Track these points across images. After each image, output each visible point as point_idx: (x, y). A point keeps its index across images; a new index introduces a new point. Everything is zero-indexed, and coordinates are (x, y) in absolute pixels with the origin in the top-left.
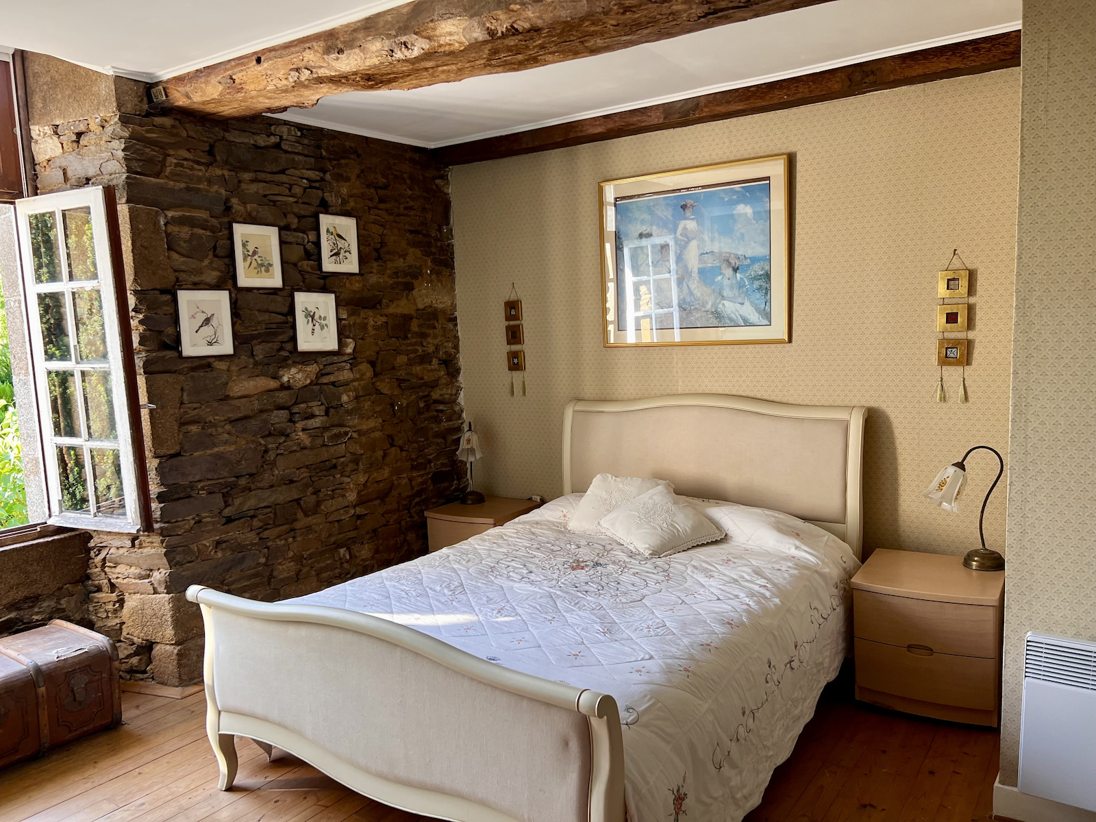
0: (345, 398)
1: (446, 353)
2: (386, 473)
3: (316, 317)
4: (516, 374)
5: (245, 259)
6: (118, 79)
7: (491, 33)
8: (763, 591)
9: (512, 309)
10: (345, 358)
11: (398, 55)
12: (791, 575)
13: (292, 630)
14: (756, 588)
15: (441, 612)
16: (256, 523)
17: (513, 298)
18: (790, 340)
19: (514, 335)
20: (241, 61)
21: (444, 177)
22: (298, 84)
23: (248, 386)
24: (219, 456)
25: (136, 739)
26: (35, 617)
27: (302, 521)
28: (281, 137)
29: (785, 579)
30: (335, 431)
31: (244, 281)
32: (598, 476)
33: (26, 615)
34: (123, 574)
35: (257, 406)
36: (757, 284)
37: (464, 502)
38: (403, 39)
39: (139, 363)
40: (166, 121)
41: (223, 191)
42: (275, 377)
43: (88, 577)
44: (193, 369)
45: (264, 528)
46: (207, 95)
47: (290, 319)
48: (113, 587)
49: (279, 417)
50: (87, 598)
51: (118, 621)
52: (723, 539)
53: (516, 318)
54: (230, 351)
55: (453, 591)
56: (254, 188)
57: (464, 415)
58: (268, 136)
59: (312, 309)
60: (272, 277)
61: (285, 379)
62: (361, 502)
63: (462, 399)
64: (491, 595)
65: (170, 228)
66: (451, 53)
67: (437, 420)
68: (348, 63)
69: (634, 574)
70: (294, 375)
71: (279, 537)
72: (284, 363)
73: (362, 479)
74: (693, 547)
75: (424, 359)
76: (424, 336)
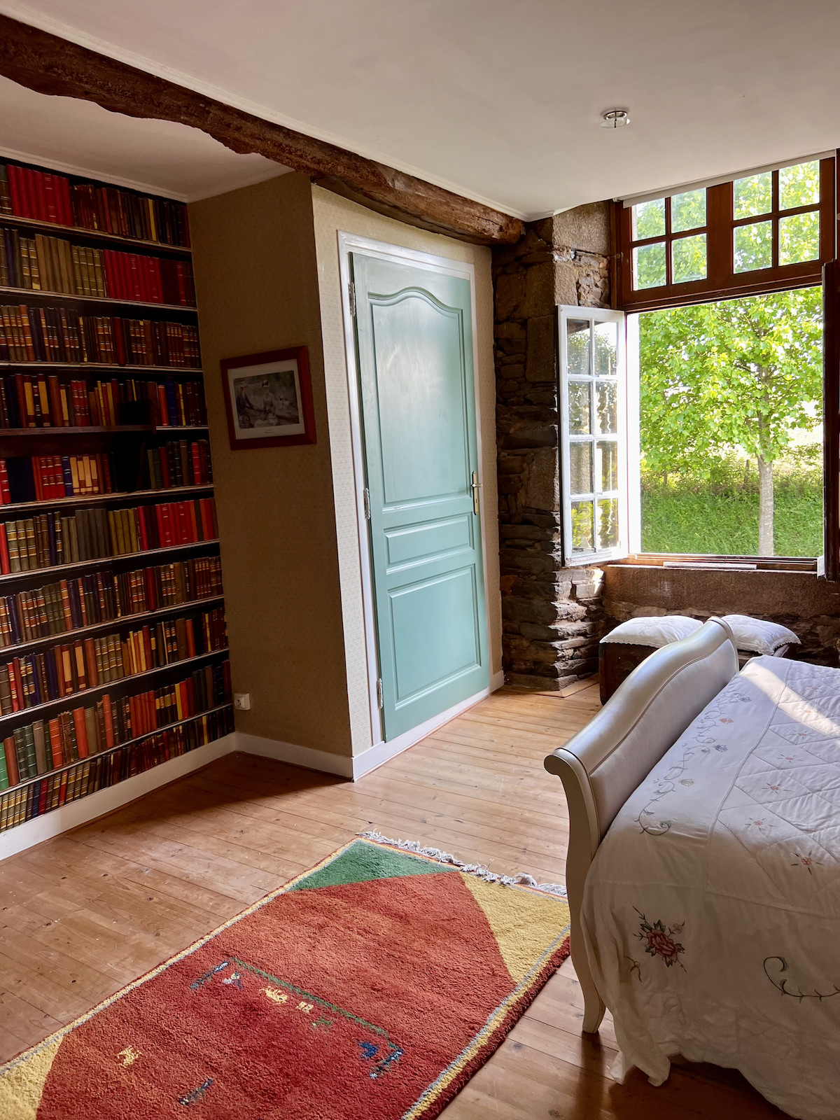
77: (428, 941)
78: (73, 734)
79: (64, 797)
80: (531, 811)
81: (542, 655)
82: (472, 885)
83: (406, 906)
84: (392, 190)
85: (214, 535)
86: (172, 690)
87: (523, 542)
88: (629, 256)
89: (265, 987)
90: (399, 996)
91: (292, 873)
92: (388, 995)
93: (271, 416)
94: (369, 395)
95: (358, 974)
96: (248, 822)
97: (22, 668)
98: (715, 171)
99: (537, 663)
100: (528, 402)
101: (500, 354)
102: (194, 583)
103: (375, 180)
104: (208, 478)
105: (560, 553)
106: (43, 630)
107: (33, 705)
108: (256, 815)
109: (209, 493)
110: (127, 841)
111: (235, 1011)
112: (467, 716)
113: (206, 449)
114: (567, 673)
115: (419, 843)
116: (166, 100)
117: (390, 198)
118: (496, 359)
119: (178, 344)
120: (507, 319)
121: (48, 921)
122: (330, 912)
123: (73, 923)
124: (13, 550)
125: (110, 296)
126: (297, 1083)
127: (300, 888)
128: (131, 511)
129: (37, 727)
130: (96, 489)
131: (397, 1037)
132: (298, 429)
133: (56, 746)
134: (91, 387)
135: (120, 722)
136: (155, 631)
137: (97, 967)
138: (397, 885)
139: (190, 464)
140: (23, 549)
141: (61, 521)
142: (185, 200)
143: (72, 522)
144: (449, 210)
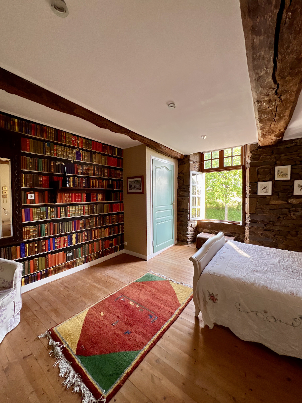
5: (278, 174)
6: (250, 145)
16: (274, 233)
23: (276, 202)
24: (265, 216)
31: (277, 178)
35: (278, 207)
39: (248, 196)
41: (274, 160)
42: (286, 201)
43: (245, 233)
45: (276, 235)
47: (292, 187)
49: (285, 210)
54: (271, 194)
56: (284, 157)
58: (292, 144)
59: (301, 184)
61: (290, 202)
65: (259, 170)
70: (293, 201)
71: (281, 238)
72: (290, 198)
77: (162, 294)
78: (94, 247)
79: (91, 260)
80: (183, 269)
81: (185, 238)
82: (171, 283)
83: (157, 287)
84: (161, 148)
85: (123, 210)
86: (113, 240)
87: (182, 215)
88: (204, 162)
89: (130, 301)
90: (157, 306)
91: (135, 278)
92: (154, 305)
93: (135, 188)
94: (154, 185)
95: (148, 301)
96: (126, 267)
97: (85, 234)
98: (221, 148)
99: (184, 239)
100: (184, 188)
101: (179, 179)
102: (118, 219)
103: (158, 146)
104: (123, 199)
105: (189, 218)
106: (90, 226)
107: (87, 241)
108: (128, 266)
109: (123, 202)
110: (102, 269)
111: (123, 306)
112: (169, 249)
113: (123, 194)
114: (189, 242)
115: (160, 274)
116: (122, 130)
117: (161, 150)
118: (178, 180)
119: (119, 174)
120: (180, 173)
121: (87, 284)
122: (143, 287)
123: (91, 285)
124: (86, 211)
125: (108, 165)
126: (136, 322)
127: (137, 282)
128: (108, 205)
129: (87, 245)
130: (102, 200)
131: (157, 315)
132: (141, 191)
133: (90, 249)
134: (103, 181)
135: (103, 245)
136: (111, 228)
137: (96, 295)
138: (156, 282)
139: (120, 196)
140: (88, 211)
141: (95, 206)
142: (123, 149)
143: (97, 206)
144: (171, 152)
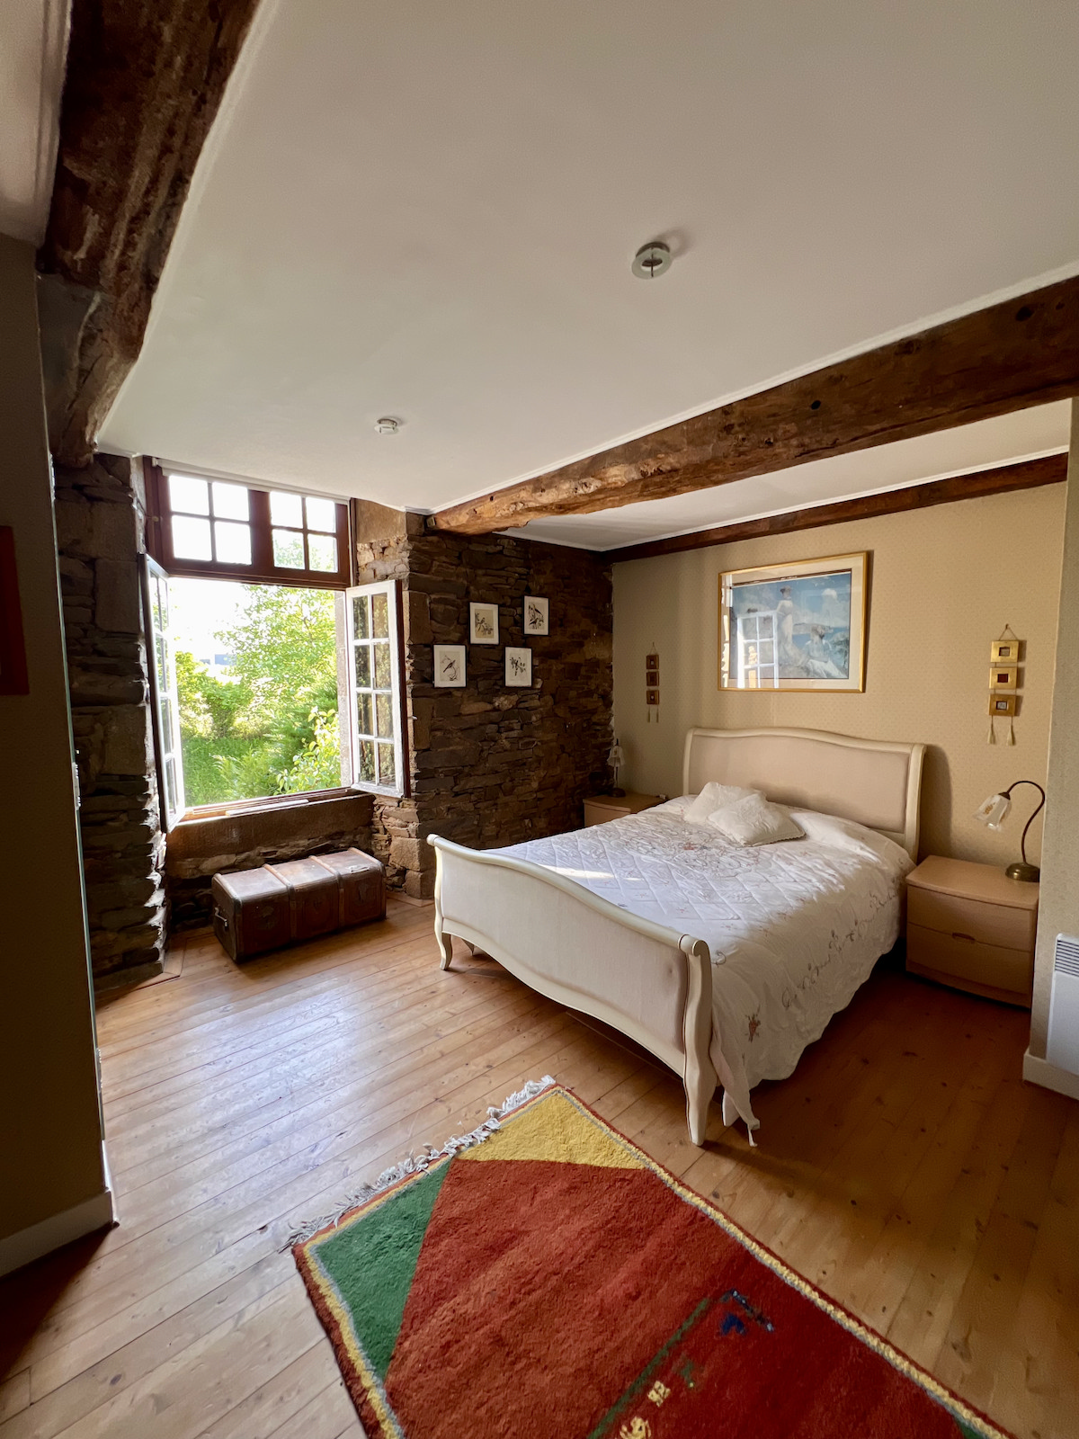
0: (534, 718)
1: (604, 690)
2: (558, 770)
3: (519, 664)
4: (653, 707)
5: (476, 626)
6: (408, 514)
7: (644, 474)
8: (831, 878)
9: (652, 661)
10: (536, 691)
11: (581, 491)
12: (856, 869)
13: (490, 870)
14: (826, 876)
15: (589, 869)
16: (473, 797)
17: (653, 653)
18: (864, 691)
19: (652, 679)
20: (481, 500)
21: (610, 571)
22: (515, 513)
23: (474, 707)
24: (452, 752)
25: (392, 929)
26: (341, 845)
27: (502, 799)
28: (504, 547)
29: (850, 871)
30: (527, 740)
31: (475, 639)
32: (709, 784)
33: (336, 843)
34: (392, 823)
35: (478, 721)
36: (838, 647)
37: (610, 795)
38: (584, 481)
39: (409, 690)
40: (434, 539)
41: (465, 582)
42: (491, 703)
43: (372, 823)
44: (440, 695)
45: (477, 802)
46: (459, 522)
47: (501, 664)
48: (386, 831)
49: (491, 729)
50: (371, 837)
51: (387, 853)
52: (804, 837)
53: (655, 667)
54: (464, 684)
55: (599, 856)
56: (484, 579)
57: (614, 734)
58: (496, 546)
59: (516, 658)
60: (492, 637)
61: (497, 704)
62: (540, 789)
63: (613, 722)
64: (624, 861)
65: (433, 606)
66: (616, 489)
67: (595, 736)
68: (548, 497)
69: (731, 857)
70: (503, 702)
71: (487, 808)
72: (496, 694)
73: (542, 774)
74: (779, 841)
75: (589, 694)
76: (589, 678)
87: (102, 817)
88: (168, 522)
114: (165, 950)
